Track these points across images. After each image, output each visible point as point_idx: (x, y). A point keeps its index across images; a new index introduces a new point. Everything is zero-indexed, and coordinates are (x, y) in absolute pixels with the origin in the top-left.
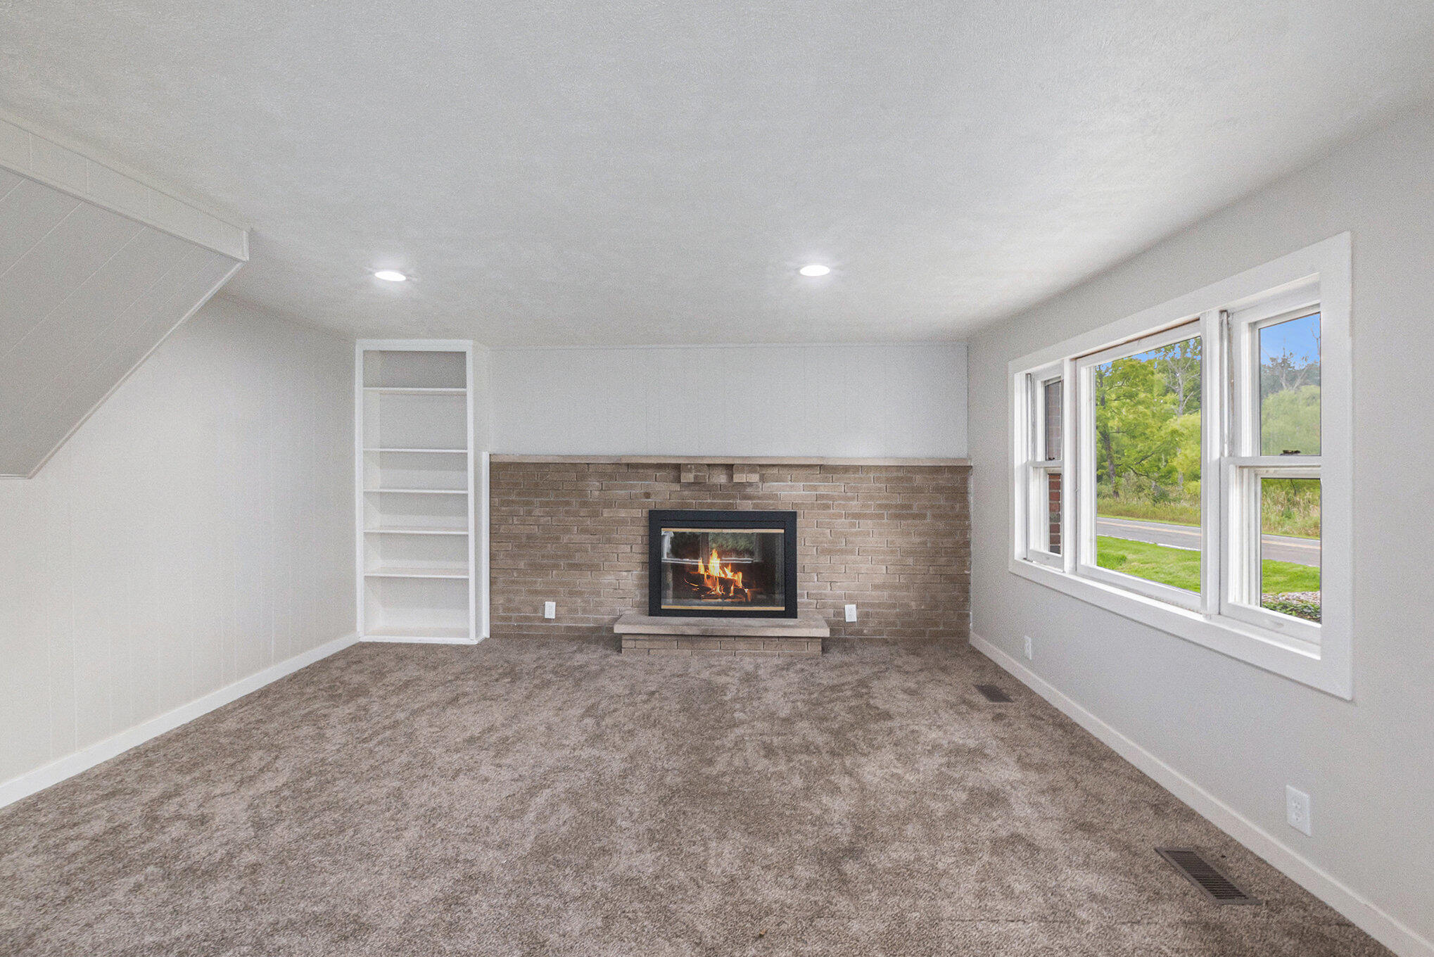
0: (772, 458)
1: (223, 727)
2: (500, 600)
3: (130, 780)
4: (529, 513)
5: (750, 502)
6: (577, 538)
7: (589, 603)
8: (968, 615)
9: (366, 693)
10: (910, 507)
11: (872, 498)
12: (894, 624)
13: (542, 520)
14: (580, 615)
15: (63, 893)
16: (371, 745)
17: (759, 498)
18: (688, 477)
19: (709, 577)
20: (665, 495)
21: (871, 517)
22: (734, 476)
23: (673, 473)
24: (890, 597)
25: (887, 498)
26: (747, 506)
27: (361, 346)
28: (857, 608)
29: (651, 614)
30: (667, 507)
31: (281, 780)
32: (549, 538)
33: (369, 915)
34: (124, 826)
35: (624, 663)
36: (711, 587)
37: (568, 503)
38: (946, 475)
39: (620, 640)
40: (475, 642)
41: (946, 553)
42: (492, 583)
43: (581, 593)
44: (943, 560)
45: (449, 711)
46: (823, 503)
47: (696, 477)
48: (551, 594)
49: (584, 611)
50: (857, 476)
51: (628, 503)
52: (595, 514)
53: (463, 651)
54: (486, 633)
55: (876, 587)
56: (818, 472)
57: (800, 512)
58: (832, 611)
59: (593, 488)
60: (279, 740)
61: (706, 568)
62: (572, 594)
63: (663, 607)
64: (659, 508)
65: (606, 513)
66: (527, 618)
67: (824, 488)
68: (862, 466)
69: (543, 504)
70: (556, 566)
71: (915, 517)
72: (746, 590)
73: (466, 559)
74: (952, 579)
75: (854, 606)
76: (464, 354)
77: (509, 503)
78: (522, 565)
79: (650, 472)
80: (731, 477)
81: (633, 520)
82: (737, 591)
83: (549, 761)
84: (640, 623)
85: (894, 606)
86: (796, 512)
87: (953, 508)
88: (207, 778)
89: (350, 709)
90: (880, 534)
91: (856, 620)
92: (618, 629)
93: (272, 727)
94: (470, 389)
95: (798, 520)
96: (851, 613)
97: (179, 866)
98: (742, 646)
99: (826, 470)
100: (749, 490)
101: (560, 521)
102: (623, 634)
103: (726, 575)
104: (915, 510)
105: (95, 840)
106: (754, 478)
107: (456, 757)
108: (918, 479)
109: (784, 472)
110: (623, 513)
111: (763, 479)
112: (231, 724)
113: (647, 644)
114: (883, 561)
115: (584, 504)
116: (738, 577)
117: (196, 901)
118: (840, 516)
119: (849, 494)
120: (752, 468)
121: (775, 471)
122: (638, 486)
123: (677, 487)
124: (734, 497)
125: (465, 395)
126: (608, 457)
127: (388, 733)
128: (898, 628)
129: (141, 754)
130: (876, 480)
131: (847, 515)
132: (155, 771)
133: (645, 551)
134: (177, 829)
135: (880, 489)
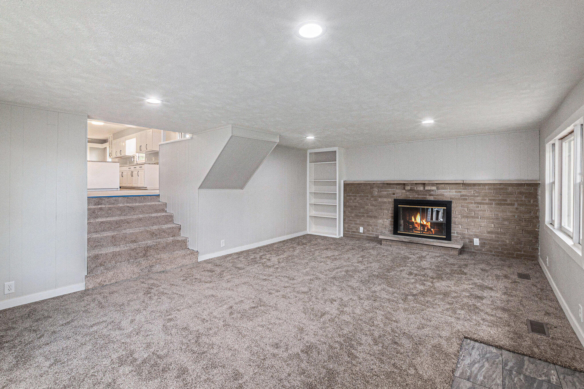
0: (441, 181)
1: (275, 246)
2: (346, 226)
3: (257, 252)
4: (355, 199)
5: (432, 197)
6: (371, 207)
7: (374, 228)
8: (538, 249)
9: (306, 244)
10: (506, 200)
11: (486, 196)
12: (497, 248)
13: (359, 201)
14: (371, 232)
15: (248, 264)
16: (304, 254)
17: (436, 196)
18: (408, 188)
19: (416, 223)
20: (400, 194)
21: (487, 204)
22: (426, 187)
23: (403, 186)
24: (495, 237)
25: (494, 196)
26: (431, 198)
27: (309, 152)
28: (479, 240)
29: (394, 234)
30: (401, 198)
31: (284, 256)
32: (361, 207)
33: (296, 278)
34: (257, 258)
35: (381, 248)
36: (417, 227)
37: (368, 196)
38: (525, 187)
39: (381, 241)
40: (338, 237)
41: (525, 220)
42: (344, 220)
43: (371, 225)
44: (523, 224)
45: (325, 251)
46: (464, 198)
47: (411, 188)
48: (362, 225)
49: (372, 231)
50: (479, 187)
51: (387, 196)
52: (376, 200)
53: (334, 239)
54: (342, 235)
55: (489, 232)
56: (462, 186)
57: (453, 201)
58: (467, 240)
59: (376, 192)
60: (285, 250)
61: (415, 220)
62: (368, 225)
63: (398, 232)
64: (398, 198)
65: (380, 200)
66: (354, 232)
67: (464, 192)
68: (482, 184)
69: (360, 196)
70: (363, 216)
71: (508, 205)
72: (432, 229)
73: (336, 212)
74: (529, 232)
75: (478, 239)
76: (335, 151)
77: (349, 196)
78: (353, 215)
79: (395, 186)
80: (424, 188)
81: (389, 203)
82: (428, 229)
83: (345, 264)
84: (389, 236)
85: (498, 241)
86: (451, 201)
87: (529, 201)
88: (271, 254)
89: (302, 247)
90: (491, 211)
91: (479, 245)
92: (380, 237)
93: (284, 248)
94: (337, 162)
95: (452, 204)
96: (477, 242)
97: (265, 265)
98: (425, 248)
99: (465, 185)
100: (432, 192)
101: (364, 202)
102: (383, 239)
103: (423, 223)
104: (509, 202)
105: (252, 259)
106: (434, 188)
107: (322, 259)
108: (510, 189)
109: (446, 186)
110: (385, 200)
111: (438, 189)
112: (276, 246)
113: (390, 243)
114: (493, 223)
115: (372, 197)
116: (429, 224)
117: (267, 270)
118: (472, 203)
119: (476, 195)
120: (433, 184)
121: (443, 186)
122: (391, 191)
123: (404, 191)
124: (426, 195)
125: (336, 163)
126: (381, 181)
127: (308, 253)
128: (500, 250)
129: (260, 248)
130: (489, 189)
131: (475, 203)
132: (261, 251)
133: (392, 213)
134: (265, 260)
135: (491, 193)
